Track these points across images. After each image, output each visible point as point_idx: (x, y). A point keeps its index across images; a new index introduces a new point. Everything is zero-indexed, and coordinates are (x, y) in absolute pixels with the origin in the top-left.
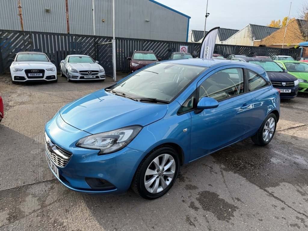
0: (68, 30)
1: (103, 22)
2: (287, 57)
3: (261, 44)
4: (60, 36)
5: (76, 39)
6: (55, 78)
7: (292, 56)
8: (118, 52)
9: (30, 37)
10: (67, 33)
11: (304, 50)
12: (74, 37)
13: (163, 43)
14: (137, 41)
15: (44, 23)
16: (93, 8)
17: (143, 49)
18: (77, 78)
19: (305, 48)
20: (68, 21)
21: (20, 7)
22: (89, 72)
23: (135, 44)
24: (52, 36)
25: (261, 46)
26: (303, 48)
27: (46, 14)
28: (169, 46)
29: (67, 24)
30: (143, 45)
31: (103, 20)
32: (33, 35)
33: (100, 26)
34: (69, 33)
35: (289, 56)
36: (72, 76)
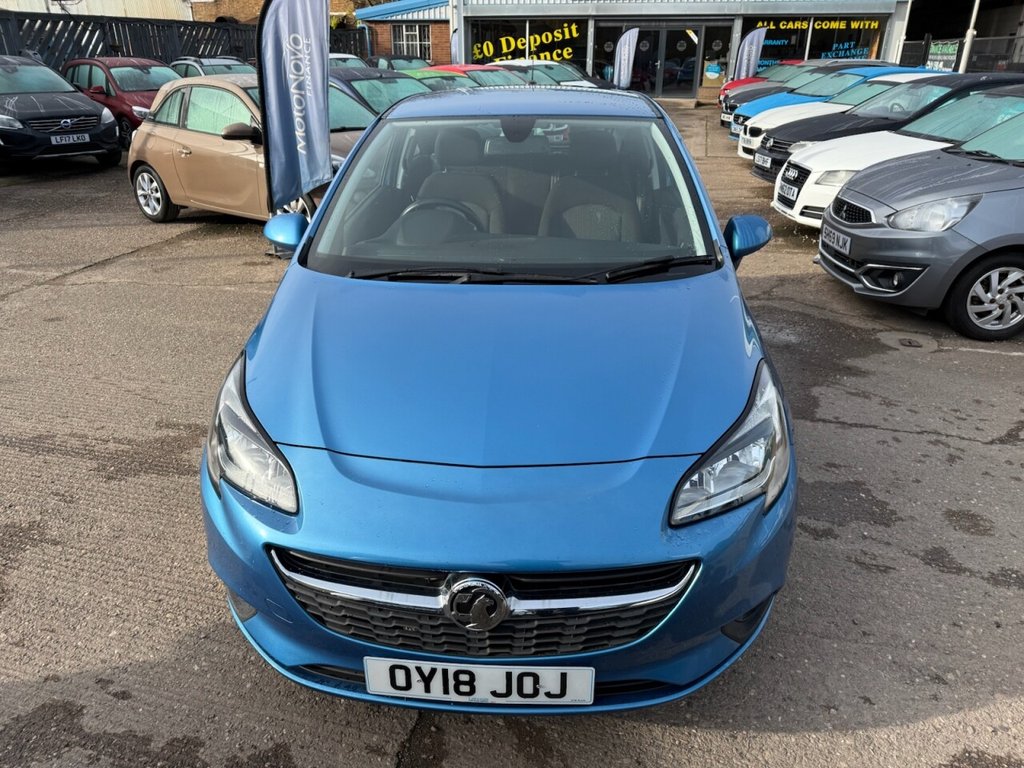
2: (348, 59)
3: (221, 15)
7: (356, 55)
11: (373, 32)
19: (373, 25)
25: (220, 20)
26: (370, 28)
35: (350, 53)
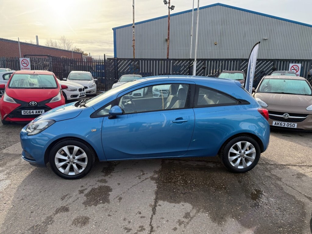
0: (168, 55)
1: (216, 44)
4: (160, 61)
5: (173, 63)
6: (141, 95)
8: (211, 72)
9: (138, 63)
10: (167, 58)
12: (172, 61)
13: (265, 61)
14: (234, 62)
15: (163, 51)
16: (192, 34)
17: (240, 69)
18: (157, 96)
20: (168, 48)
21: (134, 40)
22: (167, 91)
23: (231, 64)
24: (154, 61)
27: (165, 42)
28: (274, 64)
29: (167, 50)
30: (240, 65)
31: (216, 43)
32: (140, 61)
33: (212, 49)
34: (168, 58)
36: (154, 94)
